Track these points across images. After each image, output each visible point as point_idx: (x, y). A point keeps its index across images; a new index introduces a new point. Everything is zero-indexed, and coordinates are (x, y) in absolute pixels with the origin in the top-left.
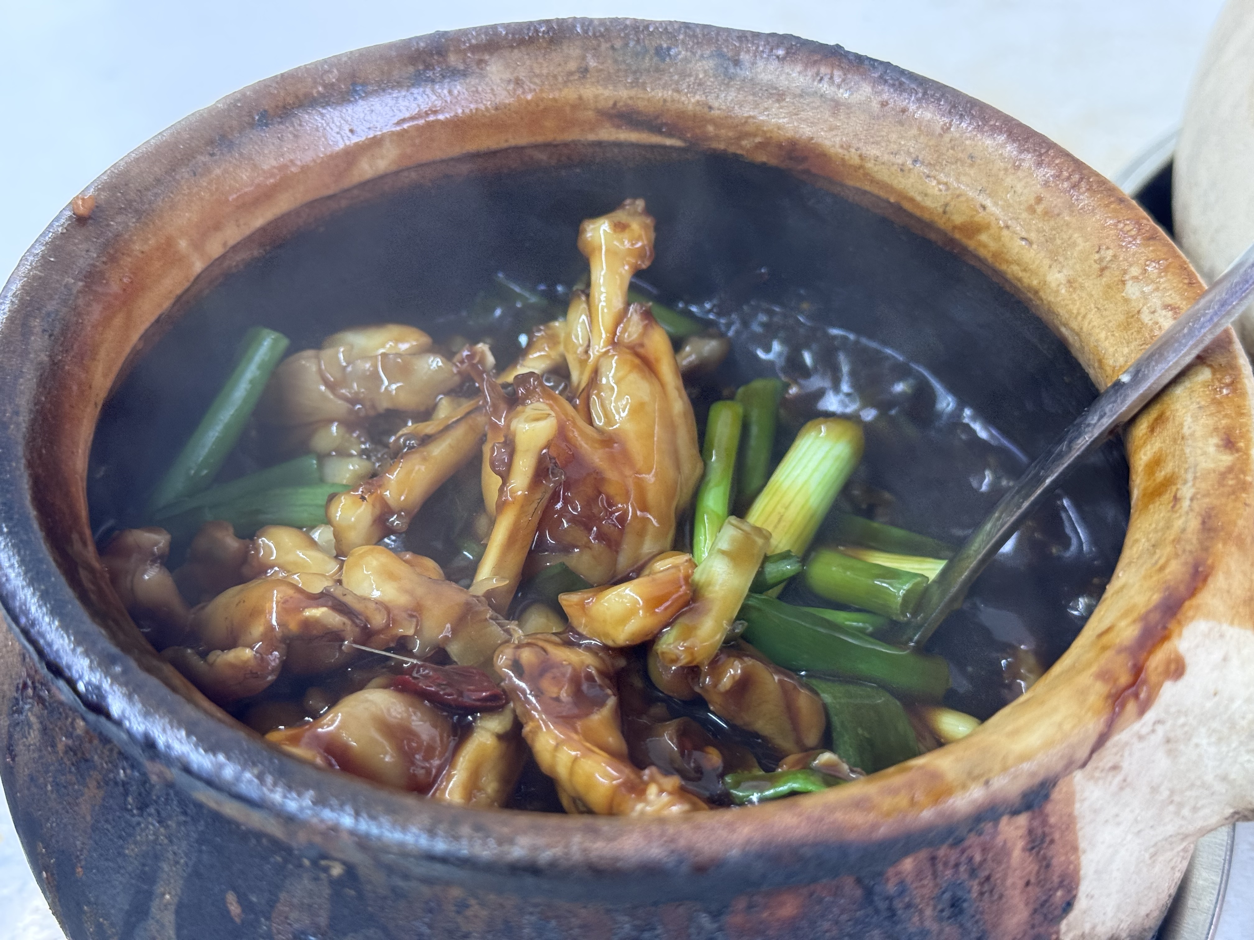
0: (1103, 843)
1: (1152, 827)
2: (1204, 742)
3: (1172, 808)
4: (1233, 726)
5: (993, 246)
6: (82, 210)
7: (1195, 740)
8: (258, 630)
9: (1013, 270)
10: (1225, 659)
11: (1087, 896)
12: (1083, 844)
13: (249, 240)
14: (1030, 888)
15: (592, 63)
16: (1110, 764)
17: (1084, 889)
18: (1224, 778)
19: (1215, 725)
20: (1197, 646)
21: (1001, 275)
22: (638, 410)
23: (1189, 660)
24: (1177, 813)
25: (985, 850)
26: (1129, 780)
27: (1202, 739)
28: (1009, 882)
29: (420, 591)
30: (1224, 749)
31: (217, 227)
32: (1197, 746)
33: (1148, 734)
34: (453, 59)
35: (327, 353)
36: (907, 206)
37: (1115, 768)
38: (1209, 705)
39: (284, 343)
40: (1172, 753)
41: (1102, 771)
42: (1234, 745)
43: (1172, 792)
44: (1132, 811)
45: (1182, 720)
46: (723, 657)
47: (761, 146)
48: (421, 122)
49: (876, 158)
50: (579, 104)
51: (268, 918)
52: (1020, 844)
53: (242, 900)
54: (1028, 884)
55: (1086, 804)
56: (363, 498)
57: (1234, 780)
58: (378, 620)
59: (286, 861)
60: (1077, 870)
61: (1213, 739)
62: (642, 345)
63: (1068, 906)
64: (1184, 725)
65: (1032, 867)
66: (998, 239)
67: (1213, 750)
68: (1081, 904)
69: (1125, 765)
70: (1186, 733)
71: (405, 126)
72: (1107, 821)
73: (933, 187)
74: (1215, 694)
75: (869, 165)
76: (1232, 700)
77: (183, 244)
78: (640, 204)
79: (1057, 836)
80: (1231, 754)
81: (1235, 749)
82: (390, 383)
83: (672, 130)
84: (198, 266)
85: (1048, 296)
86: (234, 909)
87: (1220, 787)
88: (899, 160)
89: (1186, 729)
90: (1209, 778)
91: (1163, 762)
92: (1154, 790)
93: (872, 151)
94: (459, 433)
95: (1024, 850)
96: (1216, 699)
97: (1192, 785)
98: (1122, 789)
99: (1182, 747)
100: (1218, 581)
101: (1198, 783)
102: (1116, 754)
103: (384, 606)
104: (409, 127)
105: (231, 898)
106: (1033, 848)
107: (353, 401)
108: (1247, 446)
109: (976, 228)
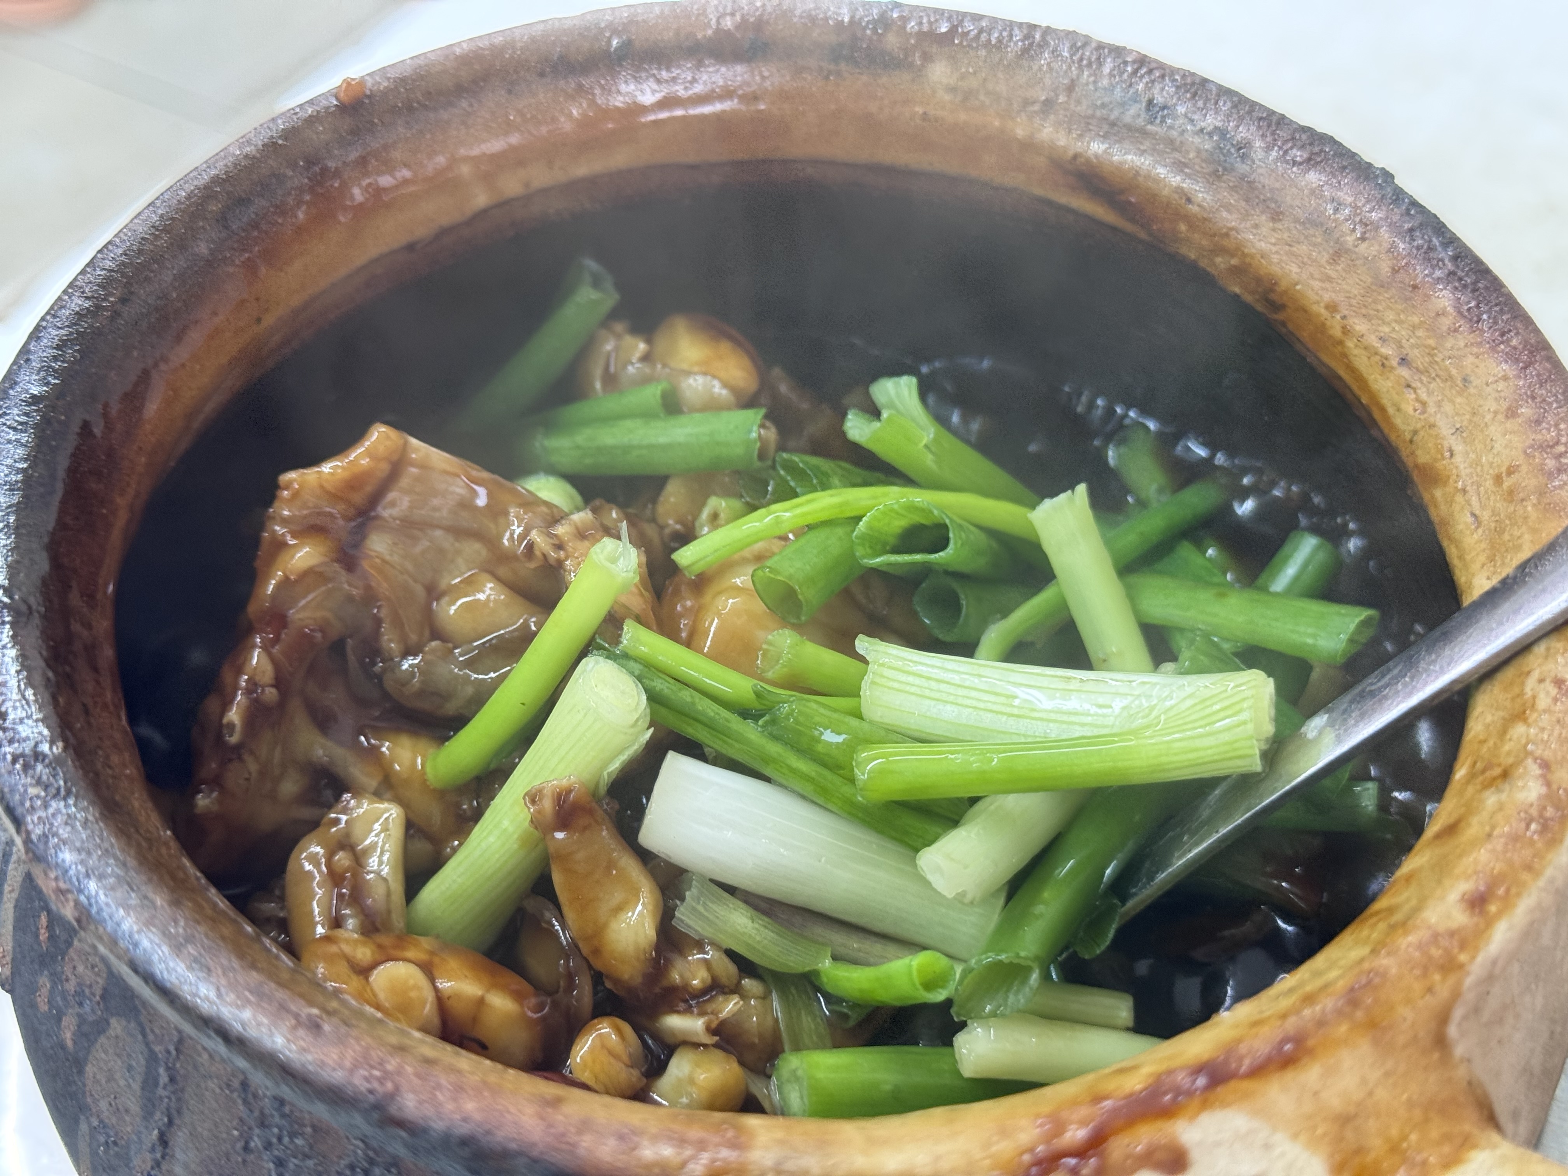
5: (1444, 509)
20: (1219, 1144)
23: (1195, 1155)
36: (1376, 414)
47: (1237, 271)
49: (1360, 338)
50: (1031, 144)
66: (1450, 502)
73: (1409, 402)
88: (1385, 351)
108: (1500, 914)
109: (1434, 477)
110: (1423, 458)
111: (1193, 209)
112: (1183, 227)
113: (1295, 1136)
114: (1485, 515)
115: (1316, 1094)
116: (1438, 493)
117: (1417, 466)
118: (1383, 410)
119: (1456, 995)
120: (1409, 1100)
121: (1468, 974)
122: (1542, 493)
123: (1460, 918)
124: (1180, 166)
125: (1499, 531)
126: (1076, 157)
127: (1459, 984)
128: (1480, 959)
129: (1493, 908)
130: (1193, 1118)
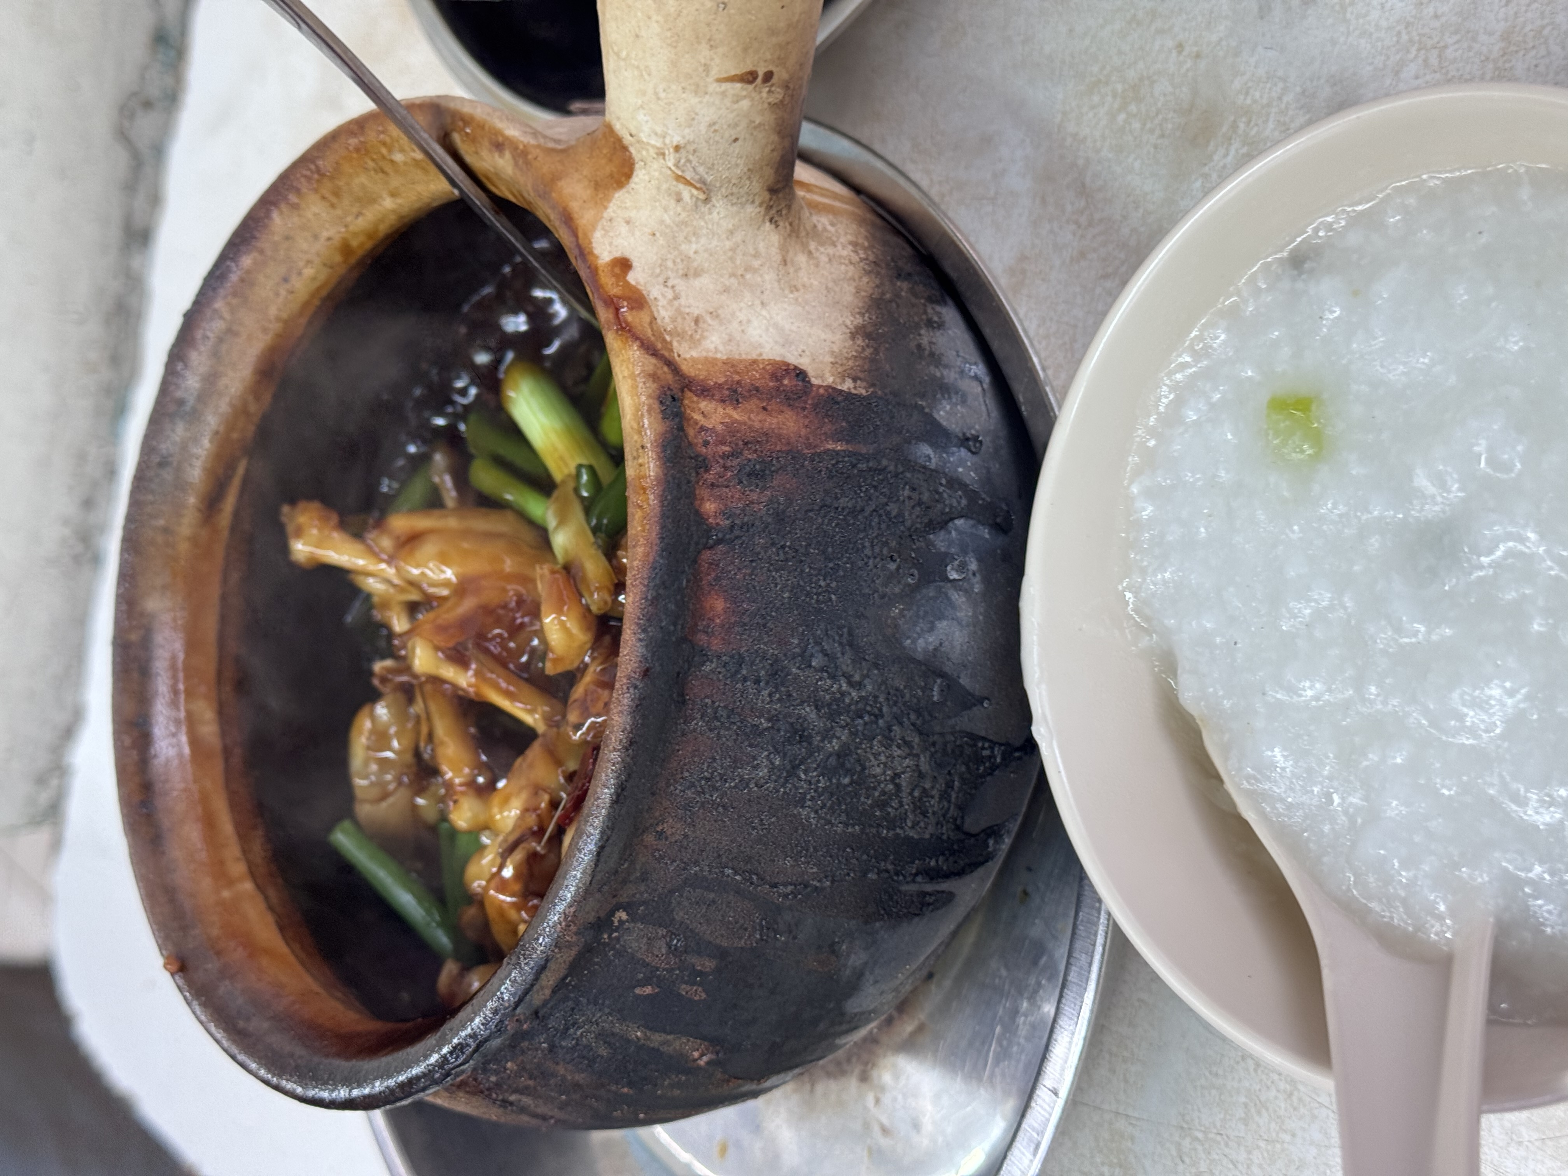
0: (761, 336)
1: (762, 292)
2: (694, 247)
3: (748, 276)
4: (685, 223)
5: (362, 238)
6: (174, 968)
7: (691, 254)
8: (513, 914)
9: (383, 229)
10: (628, 222)
11: (800, 355)
12: (754, 356)
13: (243, 837)
14: (769, 408)
15: (161, 522)
16: (693, 324)
17: (793, 359)
18: (731, 232)
19: (681, 237)
20: (611, 244)
21: (388, 237)
22: (444, 559)
23: (618, 254)
24: (755, 271)
25: (723, 443)
26: (711, 310)
27: (690, 249)
28: (757, 425)
29: (523, 782)
30: (705, 231)
31: (221, 863)
32: (696, 252)
33: (674, 291)
34: (134, 637)
35: (359, 794)
36: (324, 293)
37: (697, 321)
38: (661, 241)
39: (347, 824)
40: (697, 274)
41: (696, 332)
42: (702, 223)
43: (733, 275)
44: (741, 310)
45: (670, 264)
46: (614, 562)
47: (257, 396)
48: (181, 675)
49: (279, 310)
50: (194, 540)
51: (657, 969)
52: (730, 411)
53: (642, 984)
54: (764, 408)
55: (721, 348)
56: (455, 802)
57: (733, 225)
58: (532, 820)
59: (613, 948)
60: (773, 363)
61: (694, 239)
62: (398, 538)
63: (801, 374)
64: (674, 262)
65: (754, 403)
66: (355, 234)
67: (703, 240)
68: (804, 363)
69: (696, 312)
70: (682, 260)
71: (181, 687)
72: (743, 331)
73: (309, 272)
74: (654, 235)
75: (285, 315)
76: (662, 222)
77: (226, 894)
78: (286, 509)
79: (737, 378)
80: (710, 226)
81: (706, 223)
82: (390, 749)
83: (230, 467)
84: (248, 886)
85: (405, 210)
86: (648, 990)
87: (738, 237)
88: (283, 293)
89: (678, 260)
90: (728, 244)
91: (704, 282)
92: (726, 290)
93: (273, 311)
94: (433, 708)
95: (735, 408)
96: (658, 235)
97: (731, 259)
98: (718, 316)
99: (695, 264)
100: (575, 206)
101: (730, 254)
102: (684, 319)
103: (526, 811)
104: (184, 683)
105: (638, 991)
106: (737, 400)
107: (400, 783)
108: (503, 135)
109: (346, 249)
110: (338, 258)
111: (222, 429)
112: (235, 435)
113: (606, 208)
114: (355, 210)
115: (585, 202)
116: (354, 243)
117: (345, 262)
118: (319, 289)
119: (538, 146)
120: (589, 158)
121: (529, 143)
122: (332, 178)
123: (508, 155)
124: (196, 440)
125: (358, 200)
126: (199, 510)
127: (533, 146)
128: (522, 139)
129: (500, 139)
130: (597, 257)
